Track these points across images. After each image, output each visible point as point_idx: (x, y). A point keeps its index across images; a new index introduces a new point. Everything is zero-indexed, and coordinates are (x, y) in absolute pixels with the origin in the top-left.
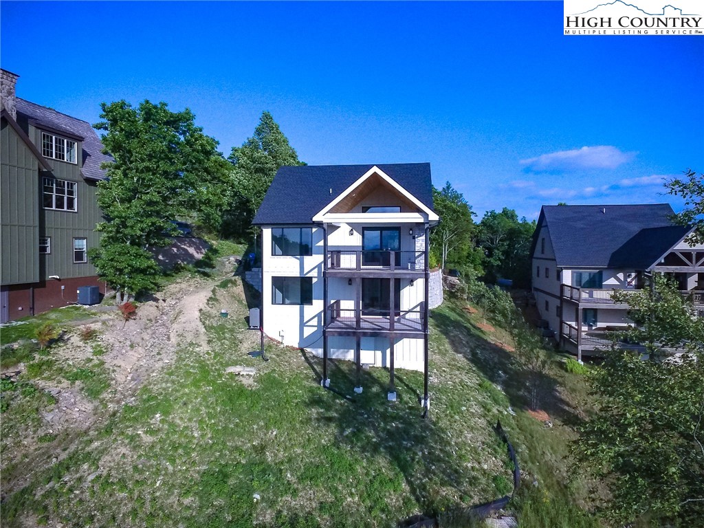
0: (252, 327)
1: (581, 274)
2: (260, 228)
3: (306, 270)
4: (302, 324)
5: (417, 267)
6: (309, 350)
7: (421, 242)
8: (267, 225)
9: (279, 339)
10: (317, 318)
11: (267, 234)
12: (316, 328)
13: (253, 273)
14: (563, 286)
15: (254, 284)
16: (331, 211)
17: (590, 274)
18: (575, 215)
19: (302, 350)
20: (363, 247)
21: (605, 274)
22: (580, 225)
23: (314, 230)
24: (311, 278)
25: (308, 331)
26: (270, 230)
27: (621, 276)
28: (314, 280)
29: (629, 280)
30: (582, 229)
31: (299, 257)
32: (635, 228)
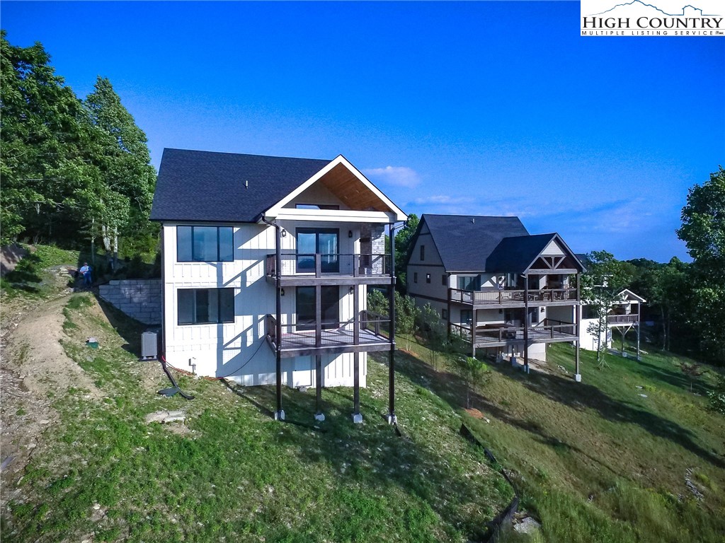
0: (145, 358)
1: (464, 278)
2: (162, 224)
3: (225, 280)
4: (221, 347)
5: (374, 272)
6: (230, 379)
8: (171, 221)
9: (190, 369)
10: (240, 338)
11: (170, 233)
12: (239, 351)
13: (112, 287)
14: (450, 290)
15: (113, 302)
17: (471, 278)
18: (451, 224)
19: (223, 380)
20: (297, 251)
21: (483, 277)
22: (456, 233)
23: (236, 229)
24: (233, 289)
25: (228, 356)
26: (175, 228)
27: (494, 279)
28: (237, 292)
29: (500, 282)
30: (460, 237)
31: (216, 263)
32: (499, 237)
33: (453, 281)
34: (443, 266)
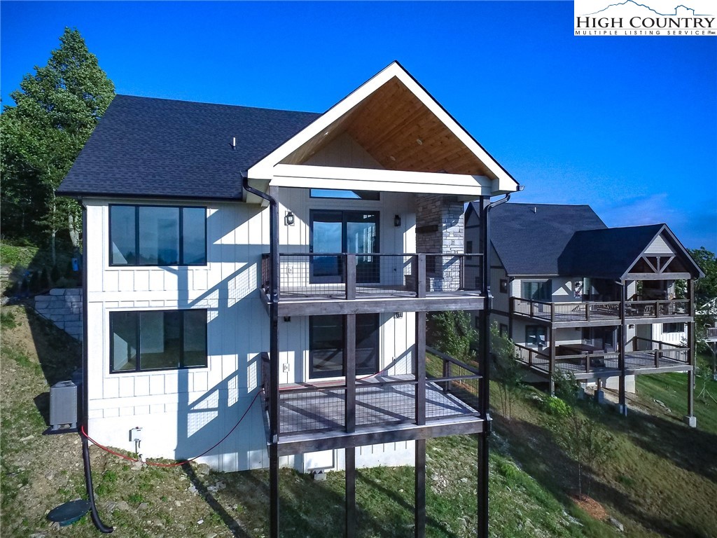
0: (56, 428)
1: (530, 284)
2: (80, 202)
3: (193, 295)
4: (185, 409)
6: (200, 461)
7: (452, 237)
8: (98, 197)
9: (130, 447)
10: (217, 393)
11: (98, 217)
12: (215, 414)
13: (53, 299)
14: (512, 300)
15: (53, 319)
16: (288, 160)
17: (539, 283)
19: (184, 464)
20: (311, 247)
21: (554, 283)
23: (211, 212)
24: (205, 311)
25: (196, 423)
26: (106, 208)
27: (569, 285)
28: (212, 316)
29: (577, 289)
30: (520, 230)
31: (176, 268)
32: (569, 230)
33: (517, 288)
34: (502, 267)
